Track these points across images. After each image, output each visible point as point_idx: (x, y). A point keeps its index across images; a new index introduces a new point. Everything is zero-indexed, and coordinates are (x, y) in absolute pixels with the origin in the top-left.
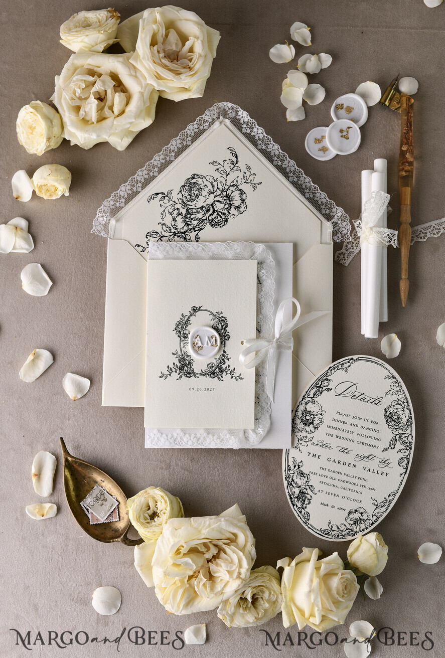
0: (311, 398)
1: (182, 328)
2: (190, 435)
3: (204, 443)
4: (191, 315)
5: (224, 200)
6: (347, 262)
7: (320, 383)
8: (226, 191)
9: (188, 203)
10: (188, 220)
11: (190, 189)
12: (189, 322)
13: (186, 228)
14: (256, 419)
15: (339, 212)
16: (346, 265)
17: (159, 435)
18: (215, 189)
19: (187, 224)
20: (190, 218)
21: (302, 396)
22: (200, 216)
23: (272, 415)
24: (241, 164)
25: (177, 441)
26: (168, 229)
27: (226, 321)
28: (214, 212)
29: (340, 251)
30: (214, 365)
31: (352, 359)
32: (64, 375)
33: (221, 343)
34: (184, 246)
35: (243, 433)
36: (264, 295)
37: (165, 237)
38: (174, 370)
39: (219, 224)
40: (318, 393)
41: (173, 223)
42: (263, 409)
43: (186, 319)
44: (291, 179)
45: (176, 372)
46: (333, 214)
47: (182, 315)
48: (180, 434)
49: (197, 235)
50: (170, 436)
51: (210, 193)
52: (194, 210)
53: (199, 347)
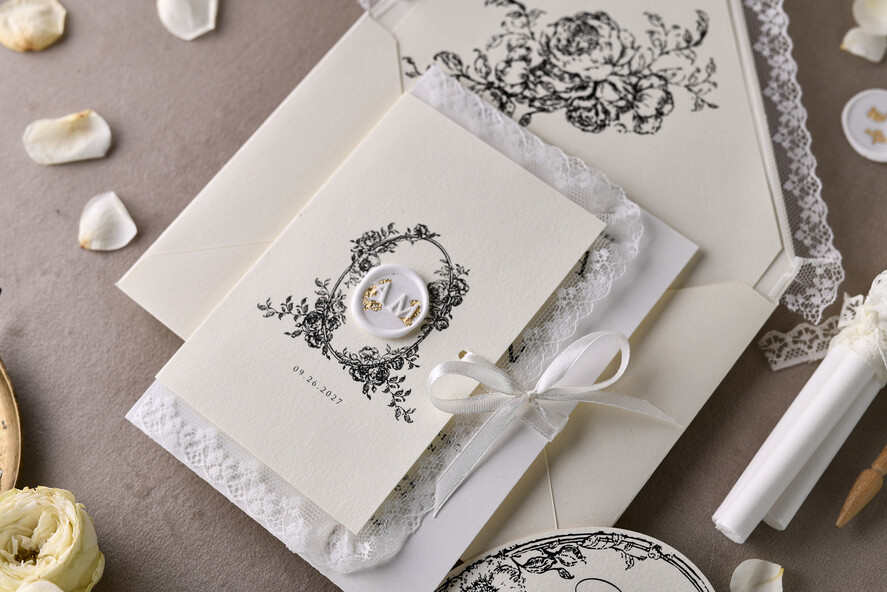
0: (518, 565)
1: (370, 247)
2: (226, 457)
3: (240, 492)
4: (406, 237)
5: (626, 90)
6: (780, 364)
7: (558, 548)
8: (640, 78)
9: (555, 51)
10: (532, 78)
11: (578, 31)
12: (392, 246)
13: (518, 89)
14: (376, 521)
15: (829, 256)
16: (775, 368)
17: (171, 411)
18: (623, 61)
19: (525, 85)
20: (539, 77)
21: (501, 548)
22: (560, 86)
23: (413, 538)
24: (703, 54)
25: (195, 448)
26: (484, 70)
27: (462, 292)
28: (589, 98)
29: (781, 335)
30: (375, 357)
31: (658, 548)
32: (102, 190)
33: (422, 327)
34: (490, 115)
35: (331, 529)
36: (571, 296)
37: (468, 77)
38: (294, 311)
39: (583, 123)
40: (539, 564)
41: (502, 66)
42: (405, 511)
43: (392, 236)
44: (778, 138)
45: (296, 318)
46: (816, 254)
47: (390, 226)
48: (210, 440)
49: (530, 114)
50: (188, 429)
51: (609, 61)
52: (556, 71)
53: (374, 303)
